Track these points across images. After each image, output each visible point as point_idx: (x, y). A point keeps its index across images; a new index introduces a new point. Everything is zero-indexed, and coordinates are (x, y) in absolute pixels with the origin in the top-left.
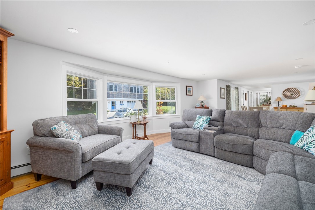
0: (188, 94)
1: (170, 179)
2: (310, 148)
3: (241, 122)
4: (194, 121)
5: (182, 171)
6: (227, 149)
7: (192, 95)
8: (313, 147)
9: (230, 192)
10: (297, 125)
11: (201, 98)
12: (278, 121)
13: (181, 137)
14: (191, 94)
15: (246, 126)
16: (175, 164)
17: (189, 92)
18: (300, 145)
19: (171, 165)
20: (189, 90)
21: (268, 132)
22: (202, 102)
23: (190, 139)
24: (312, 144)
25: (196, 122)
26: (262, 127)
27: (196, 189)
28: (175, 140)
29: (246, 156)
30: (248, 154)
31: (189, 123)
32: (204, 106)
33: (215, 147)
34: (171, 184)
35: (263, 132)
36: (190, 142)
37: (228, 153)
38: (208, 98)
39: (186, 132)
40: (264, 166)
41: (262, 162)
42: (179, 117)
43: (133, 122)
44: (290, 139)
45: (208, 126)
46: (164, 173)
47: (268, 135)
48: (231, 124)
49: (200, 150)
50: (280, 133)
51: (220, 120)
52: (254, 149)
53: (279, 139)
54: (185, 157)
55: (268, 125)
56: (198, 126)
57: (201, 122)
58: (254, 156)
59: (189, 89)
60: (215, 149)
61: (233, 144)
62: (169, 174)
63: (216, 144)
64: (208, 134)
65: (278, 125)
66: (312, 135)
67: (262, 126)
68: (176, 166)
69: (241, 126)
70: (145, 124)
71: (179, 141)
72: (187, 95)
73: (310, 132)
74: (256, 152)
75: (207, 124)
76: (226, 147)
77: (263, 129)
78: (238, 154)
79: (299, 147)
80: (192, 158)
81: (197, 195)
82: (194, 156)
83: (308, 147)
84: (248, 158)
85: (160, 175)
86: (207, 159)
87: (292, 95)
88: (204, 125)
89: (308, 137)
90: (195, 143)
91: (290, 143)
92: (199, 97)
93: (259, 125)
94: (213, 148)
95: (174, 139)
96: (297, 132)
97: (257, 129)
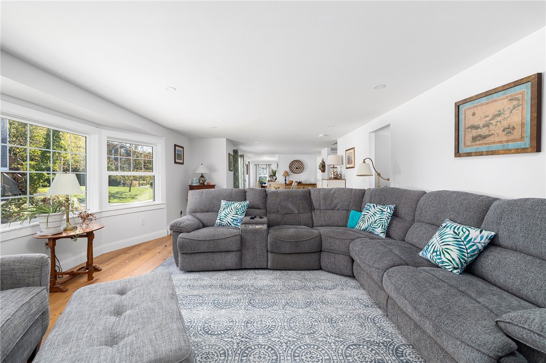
0: (177, 161)
1: (238, 344)
2: (376, 228)
3: (290, 206)
4: (217, 212)
5: (240, 314)
6: (288, 251)
7: (183, 164)
8: (378, 227)
9: (331, 316)
10: (351, 204)
11: (201, 170)
12: (332, 201)
13: (204, 248)
14: (182, 161)
15: (296, 212)
16: (217, 305)
17: (178, 156)
18: (363, 227)
19: (212, 312)
20: (178, 153)
21: (324, 216)
22: (202, 176)
23: (222, 248)
24: (376, 224)
25: (222, 214)
26: (315, 211)
27: (294, 338)
28: (189, 256)
29: (313, 255)
30: (316, 251)
31: (204, 217)
32: (206, 184)
33: (268, 251)
34: (247, 352)
35: (317, 216)
36: (223, 254)
37: (288, 257)
38: (212, 169)
39: (214, 236)
40: (338, 262)
41: (335, 258)
42: (164, 206)
43: (49, 232)
44: (347, 221)
45: (251, 218)
46: (214, 337)
47: (325, 221)
48: (278, 211)
49: (243, 263)
50: (336, 216)
51: (261, 206)
52: (323, 243)
53: (336, 224)
54: (222, 285)
55: (321, 207)
56: (229, 219)
57: (234, 212)
58: (322, 252)
59: (178, 150)
60: (269, 256)
61: (296, 241)
62: (224, 332)
63: (272, 246)
64: (256, 232)
65: (333, 206)
66: (374, 214)
67: (315, 209)
68: (224, 310)
69: (290, 213)
70: (90, 235)
71: (197, 258)
72: (175, 162)
73: (370, 211)
74: (325, 245)
75: (244, 214)
76: (287, 248)
77: (317, 212)
78: (302, 254)
79: (362, 229)
80: (236, 283)
81: (303, 346)
82: (235, 278)
83: (373, 228)
84: (315, 257)
85: (209, 345)
86: (259, 276)
87: (297, 168)
88: (239, 216)
89: (369, 217)
90: (234, 253)
91: (348, 226)
92: (196, 167)
93: (312, 208)
94: (266, 255)
95: (185, 256)
96: (352, 212)
97: (310, 214)
